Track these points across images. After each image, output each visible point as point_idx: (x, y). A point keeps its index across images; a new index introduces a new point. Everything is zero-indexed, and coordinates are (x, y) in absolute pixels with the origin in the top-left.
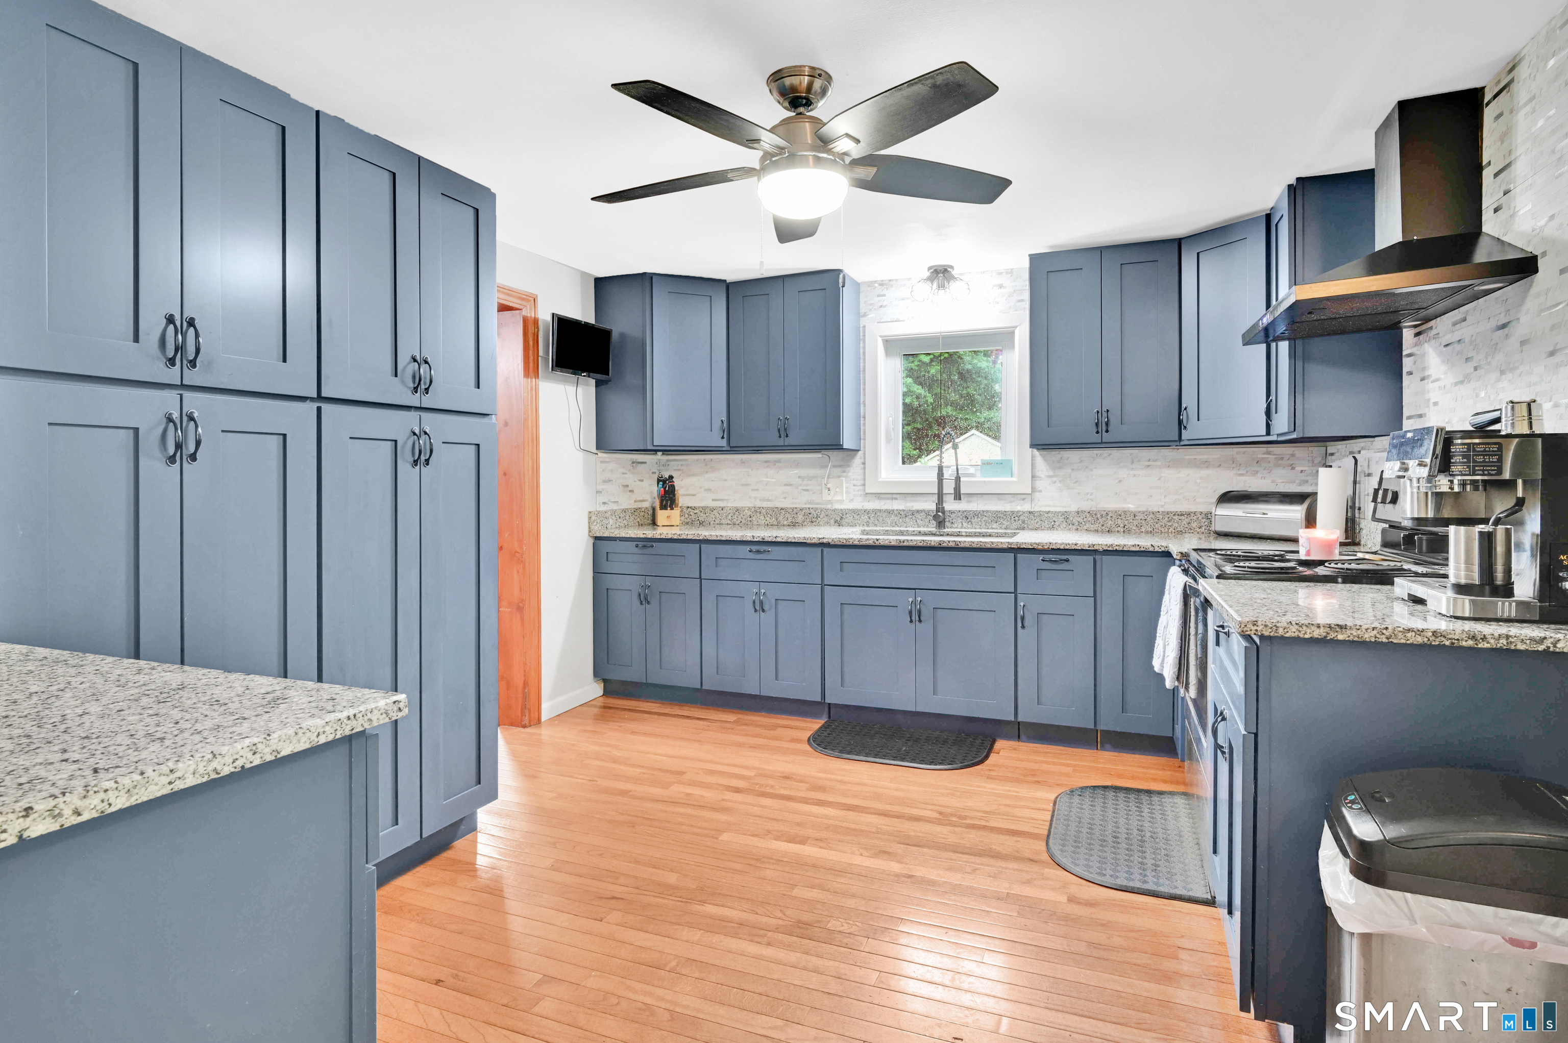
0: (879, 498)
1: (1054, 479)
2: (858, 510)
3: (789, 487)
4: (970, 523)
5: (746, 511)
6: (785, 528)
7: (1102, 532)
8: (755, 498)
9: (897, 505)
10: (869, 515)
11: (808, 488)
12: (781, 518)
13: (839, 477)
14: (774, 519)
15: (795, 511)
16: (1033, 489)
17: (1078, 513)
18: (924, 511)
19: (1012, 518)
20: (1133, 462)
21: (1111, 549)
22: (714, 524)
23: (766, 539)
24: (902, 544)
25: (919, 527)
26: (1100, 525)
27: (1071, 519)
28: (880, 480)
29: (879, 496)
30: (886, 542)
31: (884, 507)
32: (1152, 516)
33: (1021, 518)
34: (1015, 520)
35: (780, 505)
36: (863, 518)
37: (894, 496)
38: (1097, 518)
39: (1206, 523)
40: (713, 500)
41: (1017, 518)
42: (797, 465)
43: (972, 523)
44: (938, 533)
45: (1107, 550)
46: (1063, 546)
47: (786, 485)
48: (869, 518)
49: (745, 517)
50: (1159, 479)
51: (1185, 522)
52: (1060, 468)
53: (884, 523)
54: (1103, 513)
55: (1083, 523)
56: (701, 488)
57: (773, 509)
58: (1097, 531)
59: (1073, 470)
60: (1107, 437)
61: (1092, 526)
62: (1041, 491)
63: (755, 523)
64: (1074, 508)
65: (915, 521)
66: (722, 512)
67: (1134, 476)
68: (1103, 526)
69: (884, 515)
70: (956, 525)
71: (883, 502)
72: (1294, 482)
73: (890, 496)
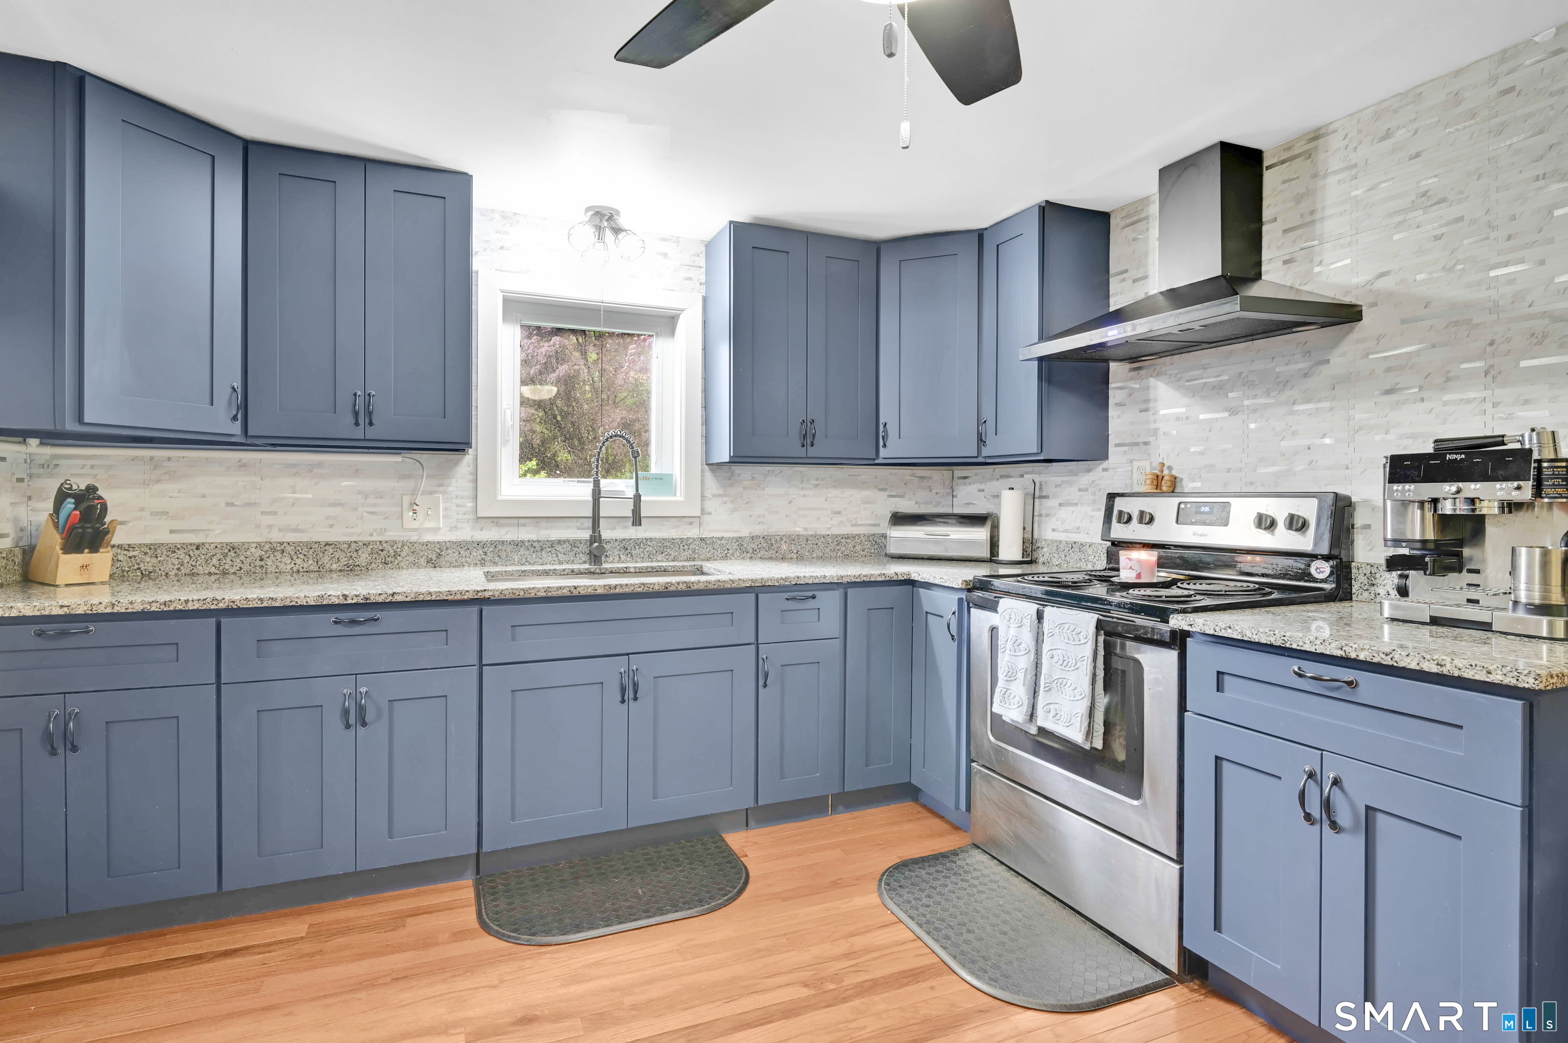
0: (498, 525)
1: (725, 499)
2: (467, 542)
3: (339, 509)
4: (629, 555)
5: (253, 550)
6: (334, 575)
7: (776, 559)
8: (270, 527)
9: (526, 534)
10: (486, 549)
11: (375, 510)
12: (326, 560)
13: (432, 493)
14: (310, 562)
15: (354, 547)
16: (702, 510)
17: (752, 538)
18: (568, 541)
19: (681, 546)
20: (802, 481)
21: (858, 580)
22: (176, 575)
23: (373, 599)
24: (612, 591)
25: (560, 563)
26: (774, 552)
27: (745, 546)
28: (500, 498)
29: (496, 521)
30: (590, 590)
31: (509, 537)
32: (822, 540)
33: (691, 546)
34: (684, 550)
35: (324, 538)
36: (475, 554)
37: (521, 521)
38: (772, 544)
39: (868, 546)
40: (172, 532)
41: (686, 547)
42: (356, 473)
43: (632, 556)
44: (598, 571)
45: (855, 582)
46: (811, 580)
47: (332, 505)
48: (485, 553)
49: (249, 560)
50: (826, 500)
51: (851, 546)
52: (731, 485)
53: (508, 561)
54: (777, 537)
55: (758, 550)
56: (142, 510)
57: (309, 545)
58: (771, 558)
59: (744, 488)
60: (812, 452)
61: (766, 553)
62: (710, 514)
63: (272, 569)
64: (745, 532)
65: (554, 555)
66: (197, 552)
67: (804, 496)
68: (777, 552)
69: (509, 548)
70: (611, 559)
71: (504, 530)
72: (931, 503)
73: (515, 521)
